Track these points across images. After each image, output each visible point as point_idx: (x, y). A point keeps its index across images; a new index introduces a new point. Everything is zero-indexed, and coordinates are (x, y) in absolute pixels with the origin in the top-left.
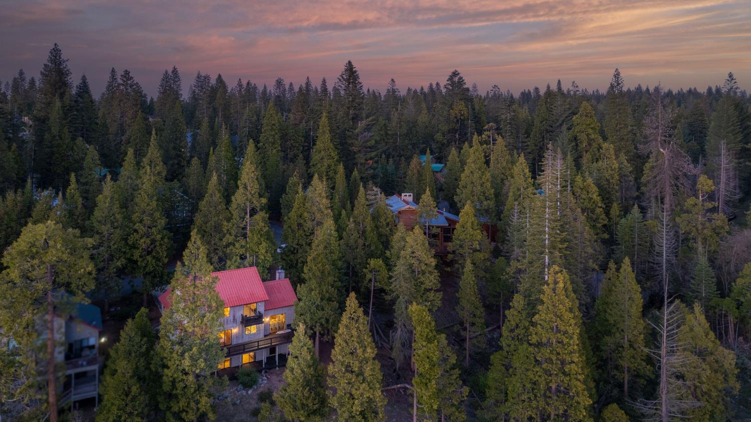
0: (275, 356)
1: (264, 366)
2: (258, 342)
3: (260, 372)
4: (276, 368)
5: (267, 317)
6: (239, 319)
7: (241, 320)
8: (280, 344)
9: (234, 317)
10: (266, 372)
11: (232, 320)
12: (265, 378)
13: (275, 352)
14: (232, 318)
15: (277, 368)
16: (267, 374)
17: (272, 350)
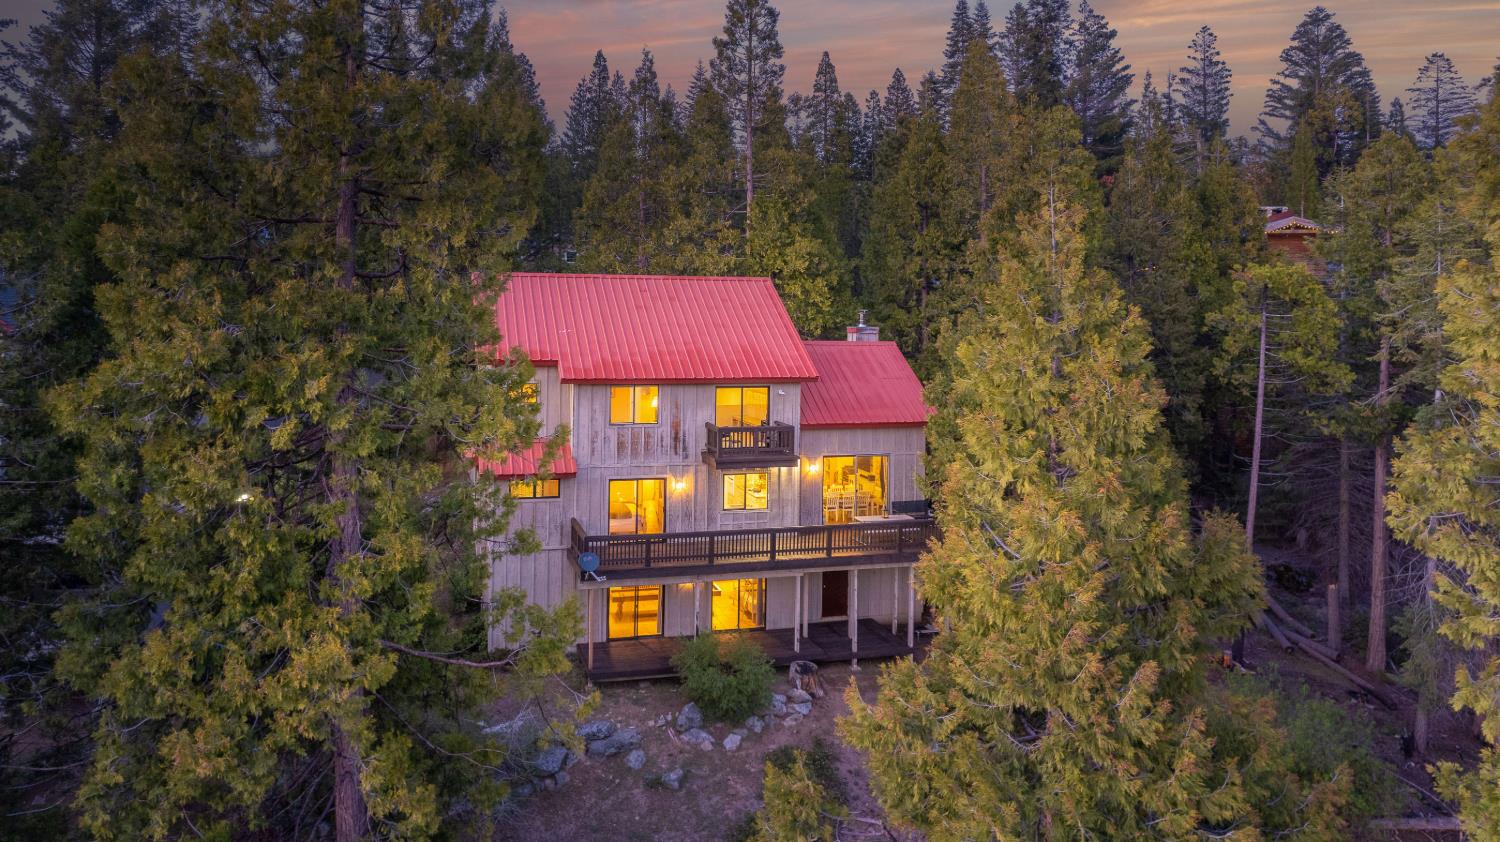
0: (845, 623)
1: (797, 647)
2: (773, 532)
3: (781, 668)
4: (848, 662)
5: (812, 458)
6: (697, 442)
7: (703, 445)
8: (869, 559)
9: (676, 427)
10: (805, 670)
11: (668, 441)
12: (800, 692)
13: (842, 608)
14: (666, 431)
15: (855, 667)
16: (811, 680)
17: (834, 593)
